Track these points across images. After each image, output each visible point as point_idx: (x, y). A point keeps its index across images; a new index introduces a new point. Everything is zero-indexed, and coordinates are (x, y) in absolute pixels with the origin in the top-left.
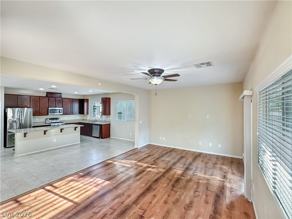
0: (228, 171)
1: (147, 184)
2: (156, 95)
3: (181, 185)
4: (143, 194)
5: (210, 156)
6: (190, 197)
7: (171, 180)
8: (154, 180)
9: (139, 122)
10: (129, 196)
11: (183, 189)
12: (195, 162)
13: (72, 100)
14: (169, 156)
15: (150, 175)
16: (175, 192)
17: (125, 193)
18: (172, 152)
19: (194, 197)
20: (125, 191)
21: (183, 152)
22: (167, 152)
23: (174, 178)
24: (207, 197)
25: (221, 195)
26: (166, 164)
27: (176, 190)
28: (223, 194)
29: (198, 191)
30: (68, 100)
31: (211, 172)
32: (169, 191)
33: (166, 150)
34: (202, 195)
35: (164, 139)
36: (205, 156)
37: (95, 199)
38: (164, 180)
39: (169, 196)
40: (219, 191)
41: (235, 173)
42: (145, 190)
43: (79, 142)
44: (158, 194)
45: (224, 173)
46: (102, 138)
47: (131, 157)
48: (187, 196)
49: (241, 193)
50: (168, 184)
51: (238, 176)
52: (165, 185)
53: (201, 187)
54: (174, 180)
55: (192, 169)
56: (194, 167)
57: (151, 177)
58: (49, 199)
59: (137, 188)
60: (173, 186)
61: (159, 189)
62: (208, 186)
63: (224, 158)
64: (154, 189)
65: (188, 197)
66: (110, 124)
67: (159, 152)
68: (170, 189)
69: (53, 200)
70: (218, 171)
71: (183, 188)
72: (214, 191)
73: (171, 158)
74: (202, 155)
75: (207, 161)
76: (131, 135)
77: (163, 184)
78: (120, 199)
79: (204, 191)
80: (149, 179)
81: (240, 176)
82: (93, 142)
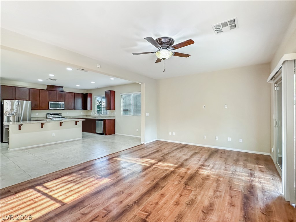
0: (254, 168)
1: (153, 181)
2: (164, 72)
3: (197, 183)
4: (148, 193)
5: (229, 152)
6: (209, 198)
7: (184, 177)
8: (162, 177)
9: (145, 115)
10: (130, 194)
11: (198, 188)
12: (212, 158)
13: (75, 95)
14: (180, 152)
15: (158, 171)
16: (189, 191)
17: (125, 191)
18: (184, 148)
19: (215, 198)
20: (126, 189)
21: (196, 148)
22: (178, 148)
23: (187, 174)
24: (231, 198)
25: (251, 196)
26: (177, 160)
27: (189, 189)
28: (253, 196)
29: (219, 190)
30: (70, 94)
31: (234, 169)
32: (181, 190)
33: (176, 146)
34: (225, 196)
35: (174, 134)
36: (223, 152)
37: (86, 197)
38: (174, 177)
39: (181, 196)
40: (248, 191)
41: (264, 171)
42: (151, 187)
43: (81, 138)
44: (167, 193)
45: (250, 170)
46: (106, 134)
47: (136, 152)
48: (205, 196)
49: (277, 194)
50: (180, 181)
51: (269, 174)
52: (176, 183)
53: (223, 186)
54: (187, 177)
55: (209, 166)
56: (211, 163)
57: (158, 173)
58: (31, 196)
59: (140, 185)
60: (186, 184)
61: (168, 187)
62: (231, 185)
63: (247, 155)
64: (161, 187)
65: (207, 198)
66: (114, 120)
67: (168, 148)
68: (183, 187)
69: (36, 197)
70: (242, 169)
71: (199, 186)
72: (240, 191)
73: (182, 154)
74: (220, 152)
75: (226, 157)
76: (137, 131)
77: (173, 181)
78: (119, 197)
79: (227, 191)
80: (156, 176)
81: (272, 174)
82: (96, 138)
